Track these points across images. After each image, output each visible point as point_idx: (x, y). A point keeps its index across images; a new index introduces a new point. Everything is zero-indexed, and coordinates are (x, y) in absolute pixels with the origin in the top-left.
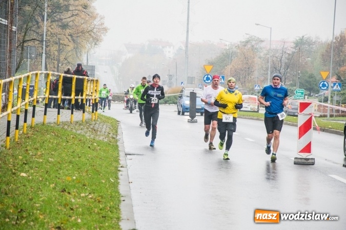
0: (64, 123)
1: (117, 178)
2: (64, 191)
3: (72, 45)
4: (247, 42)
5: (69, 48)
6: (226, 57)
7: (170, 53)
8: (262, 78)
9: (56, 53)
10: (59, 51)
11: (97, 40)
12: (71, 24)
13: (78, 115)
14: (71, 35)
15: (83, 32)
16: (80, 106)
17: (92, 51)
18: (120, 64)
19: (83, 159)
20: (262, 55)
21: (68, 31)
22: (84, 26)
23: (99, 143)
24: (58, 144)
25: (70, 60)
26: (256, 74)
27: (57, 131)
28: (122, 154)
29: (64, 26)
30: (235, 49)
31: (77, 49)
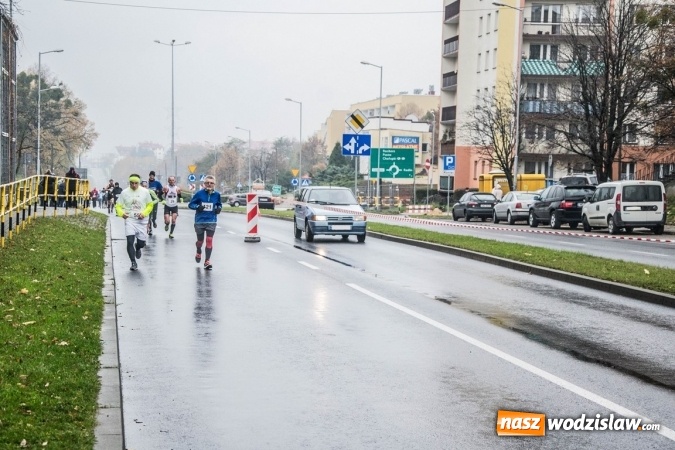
0: (60, 217)
1: (103, 253)
2: (63, 259)
3: (64, 150)
4: (231, 144)
5: (61, 153)
6: (211, 158)
7: (160, 154)
8: (245, 177)
9: (50, 158)
10: (53, 156)
11: (88, 145)
12: (63, 130)
13: (71, 211)
14: (63, 141)
15: (75, 138)
16: (72, 204)
17: (84, 155)
18: (112, 166)
19: (77, 241)
20: (244, 155)
21: (60, 137)
22: (76, 132)
23: (90, 231)
24: (56, 231)
25: (63, 163)
26: (240, 173)
27: (56, 222)
28: (108, 239)
29: (57, 133)
30: (220, 151)
31: (70, 153)
